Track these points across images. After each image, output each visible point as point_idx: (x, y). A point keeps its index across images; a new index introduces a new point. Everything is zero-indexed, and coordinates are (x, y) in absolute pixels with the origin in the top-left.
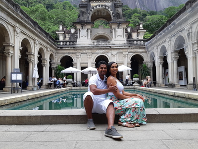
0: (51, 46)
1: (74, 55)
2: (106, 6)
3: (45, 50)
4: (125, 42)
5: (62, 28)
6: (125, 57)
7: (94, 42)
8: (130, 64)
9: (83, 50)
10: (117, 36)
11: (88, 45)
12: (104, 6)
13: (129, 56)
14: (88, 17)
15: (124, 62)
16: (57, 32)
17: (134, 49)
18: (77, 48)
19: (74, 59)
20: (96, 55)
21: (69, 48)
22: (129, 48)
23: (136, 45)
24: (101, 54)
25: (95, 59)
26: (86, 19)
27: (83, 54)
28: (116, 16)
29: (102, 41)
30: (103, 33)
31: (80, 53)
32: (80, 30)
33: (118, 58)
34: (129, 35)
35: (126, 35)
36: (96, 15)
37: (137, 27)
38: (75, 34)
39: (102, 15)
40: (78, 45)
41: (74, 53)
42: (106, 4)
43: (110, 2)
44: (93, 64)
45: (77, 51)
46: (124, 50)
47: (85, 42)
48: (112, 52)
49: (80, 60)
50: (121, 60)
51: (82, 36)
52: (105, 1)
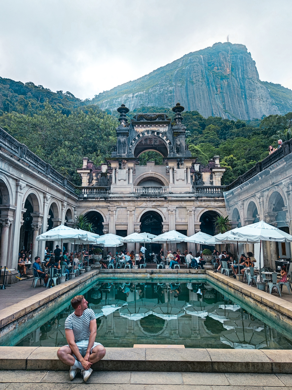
0: (69, 197)
1: (106, 209)
2: (158, 133)
3: (59, 204)
4: (190, 189)
5: (86, 164)
6: (190, 216)
7: (139, 190)
8: (199, 227)
9: (120, 203)
10: (177, 180)
11: (129, 194)
12: (156, 133)
13: (197, 213)
14: (130, 150)
15: (188, 224)
16: (78, 171)
17: (206, 202)
18: (111, 199)
19: (105, 216)
20: (142, 211)
21: (97, 200)
22: (197, 200)
23: (208, 195)
24: (150, 209)
25: (141, 216)
26: (126, 153)
27: (121, 209)
28: (175, 149)
29: (151, 187)
30: (154, 174)
31: (116, 207)
32: (117, 170)
33: (178, 216)
34: (197, 176)
35: (192, 177)
36: (143, 144)
37: (210, 163)
38: (108, 174)
39: (153, 144)
40: (113, 194)
41: (107, 207)
42: (159, 130)
43: (165, 127)
44: (137, 226)
45: (111, 205)
46: (188, 204)
47: (123, 190)
48: (169, 205)
49: (115, 218)
50: (183, 219)
51: (119, 180)
52: (157, 126)
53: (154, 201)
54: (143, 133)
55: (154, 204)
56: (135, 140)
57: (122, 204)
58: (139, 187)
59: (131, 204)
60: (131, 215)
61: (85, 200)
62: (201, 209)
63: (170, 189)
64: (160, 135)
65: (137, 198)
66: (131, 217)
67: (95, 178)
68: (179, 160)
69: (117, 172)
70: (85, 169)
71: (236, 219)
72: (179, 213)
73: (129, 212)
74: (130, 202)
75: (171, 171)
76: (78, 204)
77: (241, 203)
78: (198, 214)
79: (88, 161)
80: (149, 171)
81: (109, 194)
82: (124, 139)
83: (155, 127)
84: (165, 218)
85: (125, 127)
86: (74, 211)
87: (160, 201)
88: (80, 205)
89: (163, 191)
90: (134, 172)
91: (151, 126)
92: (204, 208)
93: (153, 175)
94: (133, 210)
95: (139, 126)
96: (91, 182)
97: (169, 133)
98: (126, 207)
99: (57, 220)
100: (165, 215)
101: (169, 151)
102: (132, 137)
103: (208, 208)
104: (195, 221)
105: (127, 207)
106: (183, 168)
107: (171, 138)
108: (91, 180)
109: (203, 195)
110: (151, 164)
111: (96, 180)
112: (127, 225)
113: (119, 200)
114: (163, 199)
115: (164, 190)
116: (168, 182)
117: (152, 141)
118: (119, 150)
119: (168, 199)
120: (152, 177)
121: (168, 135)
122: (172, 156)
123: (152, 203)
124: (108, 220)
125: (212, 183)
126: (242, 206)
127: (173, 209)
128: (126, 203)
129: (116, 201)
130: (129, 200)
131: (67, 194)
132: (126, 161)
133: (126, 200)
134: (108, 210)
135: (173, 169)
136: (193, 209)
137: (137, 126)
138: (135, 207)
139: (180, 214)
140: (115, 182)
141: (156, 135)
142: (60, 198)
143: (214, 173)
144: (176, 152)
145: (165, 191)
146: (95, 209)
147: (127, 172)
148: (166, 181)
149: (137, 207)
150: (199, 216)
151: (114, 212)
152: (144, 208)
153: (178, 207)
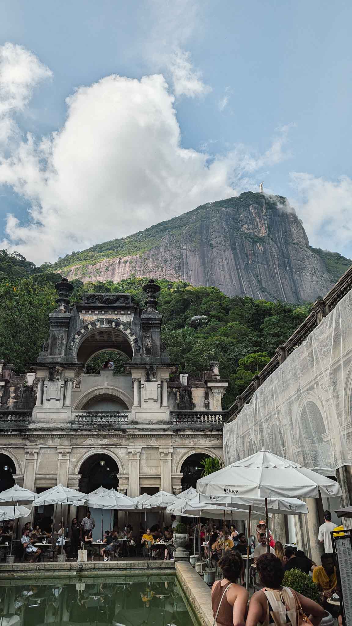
1: (21, 451)
2: (118, 324)
4: (166, 416)
5: (1, 371)
6: (165, 462)
7: (81, 417)
8: (179, 482)
9: (46, 439)
11: (62, 423)
12: (114, 324)
13: (176, 457)
14: (71, 349)
15: (162, 477)
17: (192, 438)
18: (32, 433)
20: (84, 454)
21: (6, 433)
22: (177, 434)
23: (194, 426)
24: (98, 450)
25: (81, 464)
26: (64, 355)
27: (47, 451)
28: (144, 349)
29: (102, 413)
30: (112, 389)
31: (39, 447)
32: (46, 382)
33: (146, 463)
34: (184, 394)
36: (98, 340)
37: (204, 372)
38: (35, 389)
40: (35, 423)
41: (22, 447)
42: (119, 319)
43: (129, 314)
44: (74, 481)
45: (30, 442)
46: (163, 441)
47: (54, 416)
48: (130, 444)
49: (36, 467)
50: (154, 469)
51: (49, 400)
52: (116, 312)
53: (105, 437)
54: (93, 324)
55: (105, 441)
56: (79, 333)
57: (50, 442)
58: (82, 412)
59: (66, 442)
60: (64, 461)
62: (183, 451)
63: (133, 416)
64: (122, 327)
65: (76, 430)
66: (64, 464)
67: (13, 395)
68: (148, 367)
69: (46, 386)
72: (147, 457)
73: (60, 455)
74: (63, 437)
75: (136, 385)
78: (178, 459)
80: (103, 385)
81: (30, 423)
82: (62, 331)
83: (113, 314)
84: (122, 466)
85: (65, 313)
87: (116, 438)
89: (121, 419)
90: (77, 386)
91: (107, 312)
92: (188, 450)
93: (110, 390)
94: (68, 453)
95: (87, 311)
96: (6, 403)
97: (135, 324)
98: (56, 447)
100: (123, 460)
101: (134, 352)
102: (74, 329)
103: (195, 449)
104: (173, 472)
105: (58, 447)
106: (156, 381)
107: (139, 332)
108: (5, 398)
109: (187, 426)
111: (15, 399)
112: (56, 479)
113: (45, 435)
114: (120, 433)
115: (123, 417)
118: (51, 349)
119: (129, 433)
120: (108, 394)
121: (134, 327)
122: (138, 361)
123: (102, 440)
124: (23, 469)
125: (207, 405)
127: (136, 450)
128: (56, 439)
129: (39, 436)
130: (61, 435)
132: (61, 369)
133: (57, 435)
134: (24, 452)
135: (140, 382)
136: (169, 450)
137: (84, 312)
138: (71, 447)
139: (148, 459)
140: (42, 404)
141: (114, 327)
143: (211, 390)
144: (145, 355)
145: (124, 419)
146: (3, 451)
147: (62, 385)
149: (75, 446)
150: (180, 463)
151: (36, 455)
152: (87, 449)
153: (145, 446)
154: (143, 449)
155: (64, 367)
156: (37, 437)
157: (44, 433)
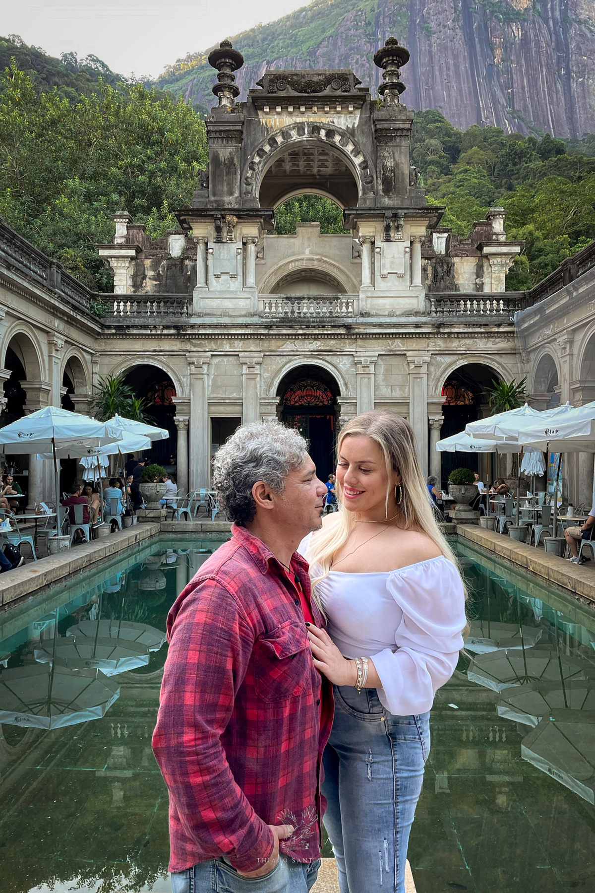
0: (71, 321)
1: (182, 361)
2: (330, 133)
3: (39, 340)
4: (420, 303)
5: (125, 232)
6: (417, 378)
7: (274, 305)
8: (440, 409)
9: (219, 342)
10: (384, 277)
11: (245, 316)
12: (323, 133)
13: (435, 370)
14: (248, 184)
15: (411, 401)
16: (103, 253)
17: (463, 338)
18: (196, 332)
19: (179, 380)
20: (284, 366)
21: (154, 332)
22: (438, 333)
23: (468, 319)
24: (306, 360)
25: (279, 381)
26: (237, 194)
27: (223, 361)
28: (380, 181)
29: (309, 298)
30: (318, 260)
31: (209, 354)
32: (210, 245)
33: (383, 380)
34: (439, 269)
35: (424, 269)
36: (288, 172)
37: (478, 228)
38: (187, 262)
39: (315, 170)
40: (199, 316)
41: (182, 354)
42: (333, 122)
43: (351, 112)
44: (269, 407)
45: (195, 346)
46: (413, 344)
47: (228, 304)
48: (358, 349)
49: (208, 386)
50: (398, 389)
51: (218, 276)
52: (327, 109)
53: (316, 337)
54: (285, 134)
55: (317, 345)
56: (261, 153)
57: (227, 347)
58: (274, 298)
59: (252, 345)
60: (252, 377)
61: (122, 331)
62: (448, 359)
63: (362, 304)
64: (337, 138)
65: (269, 327)
66: (252, 382)
67: (150, 273)
68: (389, 214)
69: (210, 251)
70: (121, 247)
71: (543, 387)
72: (386, 370)
73: (245, 367)
74: (248, 339)
75: (365, 249)
76: (101, 345)
77: (565, 337)
78: (438, 373)
79: (128, 223)
80: (304, 253)
81: (190, 315)
82: (230, 150)
83: (320, 113)
84: (346, 384)
85: (232, 111)
86: (89, 365)
87: (334, 339)
88: (108, 348)
89: (341, 309)
90: (260, 255)
91: (309, 108)
92: (455, 357)
93: (316, 263)
94: (257, 364)
95: (273, 108)
96: (141, 286)
97: (363, 132)
98: (238, 355)
99: (37, 386)
100: (346, 377)
101: (360, 187)
102: (252, 144)
103: (466, 357)
104: (430, 393)
105: (241, 355)
106: (400, 240)
107: (369, 148)
108: (139, 279)
109: (455, 319)
110: (310, 230)
111: (155, 279)
112: (242, 404)
113: (218, 334)
114: (342, 331)
115: (344, 304)
116: (356, 283)
117: (312, 161)
118: (214, 186)
119: (357, 331)
120: (312, 270)
121: (360, 138)
122: (368, 204)
123: (312, 343)
124: (187, 390)
125: (480, 287)
126: (568, 346)
127: (369, 359)
128: (236, 342)
129: (208, 337)
130: (245, 334)
131: (64, 313)
132: (235, 219)
133: (238, 335)
134: (186, 363)
135: (373, 243)
136: (426, 358)
137: (267, 109)
138: (262, 354)
139: (387, 372)
140: (206, 282)
141: (324, 138)
142: (40, 320)
143: (489, 260)
144: (383, 192)
145: (347, 308)
146: (151, 360)
147: (239, 251)
148: (352, 281)
149: (267, 354)
150: (442, 379)
151: (205, 367)
152: (287, 357)
153: (384, 353)
154: (380, 357)
155: (239, 217)
156: (205, 339)
157: (216, 332)
